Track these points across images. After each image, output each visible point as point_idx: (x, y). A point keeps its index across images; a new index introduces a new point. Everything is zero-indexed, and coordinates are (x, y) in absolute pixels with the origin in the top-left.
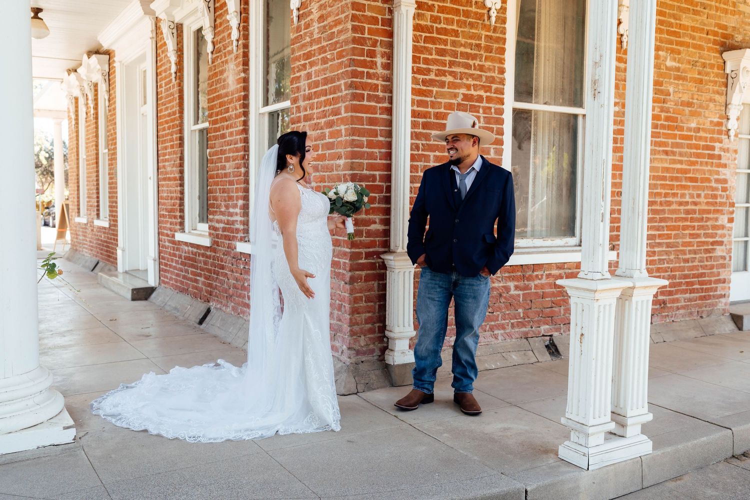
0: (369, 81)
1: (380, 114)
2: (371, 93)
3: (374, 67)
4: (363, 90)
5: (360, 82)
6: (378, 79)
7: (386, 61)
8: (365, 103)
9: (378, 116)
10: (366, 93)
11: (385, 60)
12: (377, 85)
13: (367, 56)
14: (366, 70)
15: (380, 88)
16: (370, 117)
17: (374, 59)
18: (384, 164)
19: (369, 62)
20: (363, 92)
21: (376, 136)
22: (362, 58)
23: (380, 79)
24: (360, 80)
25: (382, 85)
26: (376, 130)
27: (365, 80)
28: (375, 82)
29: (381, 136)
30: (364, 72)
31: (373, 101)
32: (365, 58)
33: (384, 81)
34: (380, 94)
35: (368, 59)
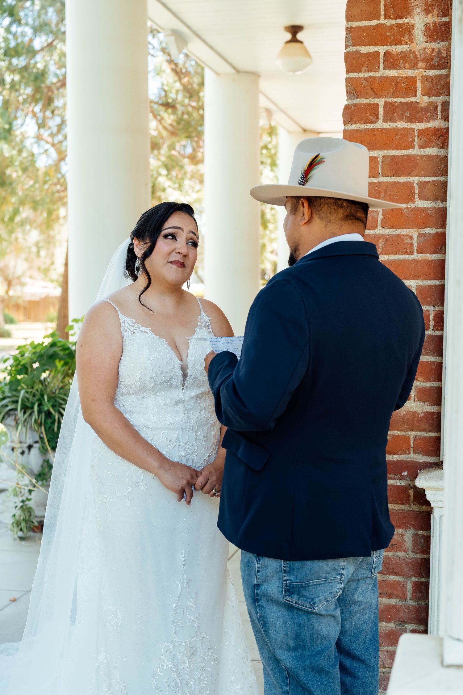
0: (392, 73)
1: (421, 147)
2: (398, 100)
3: (406, 38)
4: (376, 95)
5: (366, 79)
6: (414, 66)
7: (437, 20)
8: (380, 124)
9: (415, 151)
10: (381, 102)
11: (433, 19)
12: (412, 81)
13: (386, 17)
14: (382, 50)
15: (419, 85)
16: (394, 157)
17: (406, 20)
18: (430, 262)
19: (391, 28)
20: (376, 101)
21: (410, 198)
22: (373, 23)
23: (421, 64)
24: (367, 75)
25: (425, 79)
26: (410, 185)
27: (382, 72)
28: (409, 73)
29: (422, 198)
30: (377, 54)
31: (401, 118)
32: (382, 21)
33: (432, 67)
34: (422, 100)
35: (390, 22)
